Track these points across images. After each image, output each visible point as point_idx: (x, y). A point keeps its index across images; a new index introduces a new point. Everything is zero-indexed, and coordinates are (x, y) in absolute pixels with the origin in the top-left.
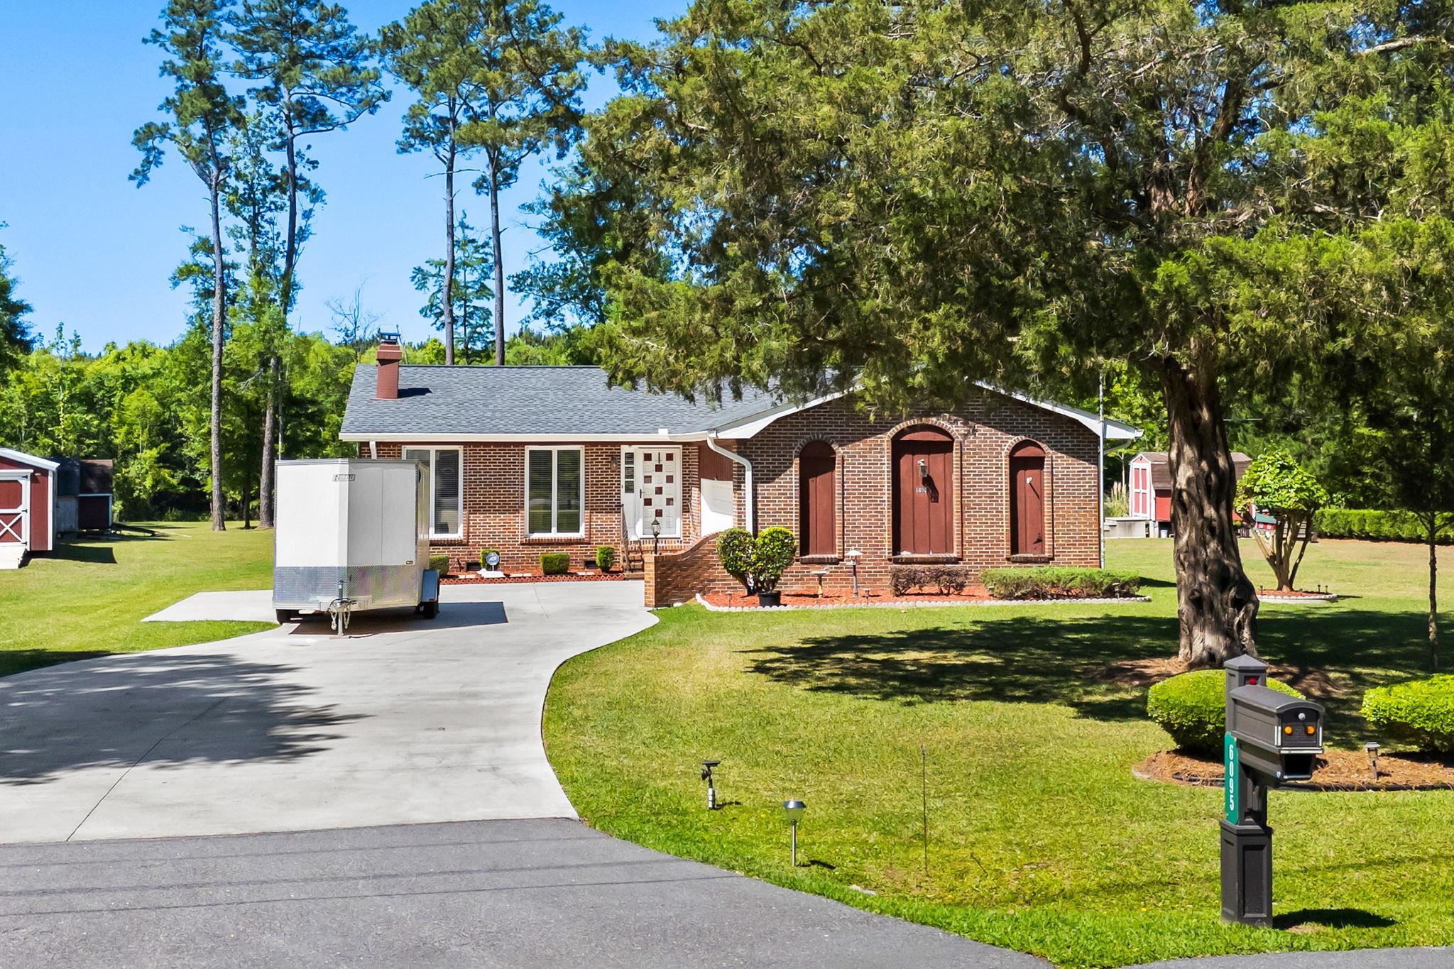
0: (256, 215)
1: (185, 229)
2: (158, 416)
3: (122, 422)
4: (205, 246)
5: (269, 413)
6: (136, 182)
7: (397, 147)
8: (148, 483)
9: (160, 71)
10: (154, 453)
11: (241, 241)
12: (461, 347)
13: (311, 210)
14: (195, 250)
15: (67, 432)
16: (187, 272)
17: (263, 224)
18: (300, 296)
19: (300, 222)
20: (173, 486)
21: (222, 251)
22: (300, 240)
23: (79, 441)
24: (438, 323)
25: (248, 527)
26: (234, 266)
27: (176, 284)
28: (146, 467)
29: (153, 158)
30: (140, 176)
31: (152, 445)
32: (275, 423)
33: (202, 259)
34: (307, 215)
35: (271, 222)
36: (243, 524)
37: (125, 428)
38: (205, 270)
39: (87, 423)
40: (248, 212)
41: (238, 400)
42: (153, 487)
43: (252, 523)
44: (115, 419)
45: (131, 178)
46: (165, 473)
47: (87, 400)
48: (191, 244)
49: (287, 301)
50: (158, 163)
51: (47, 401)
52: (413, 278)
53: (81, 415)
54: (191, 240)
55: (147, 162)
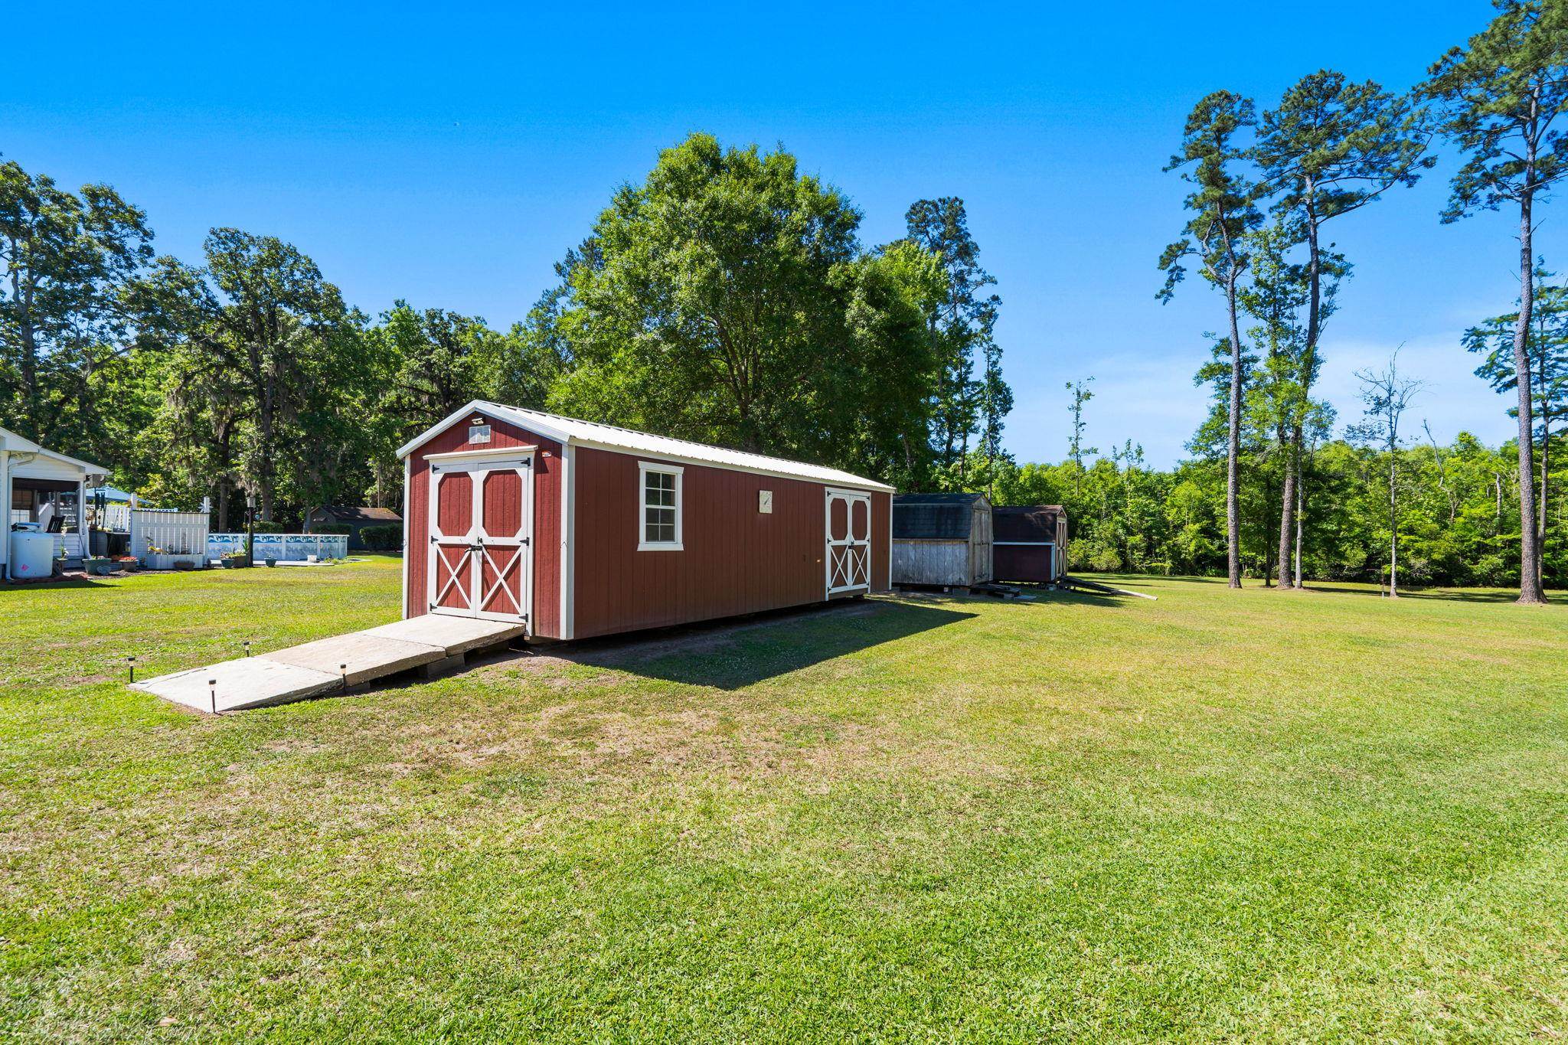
0: (1276, 316)
1: (1207, 335)
2: (1201, 501)
3: (1173, 506)
4: (1224, 346)
5: (1288, 482)
6: (1162, 299)
7: (1440, 218)
8: (1192, 548)
9: (1184, 205)
10: (1197, 526)
11: (1262, 339)
12: (1539, 405)
13: (1335, 286)
14: (1217, 351)
15: (1133, 512)
16: (1209, 373)
17: (1284, 320)
18: (1322, 370)
19: (1323, 300)
20: (1211, 551)
21: (1241, 349)
22: (1323, 318)
23: (1141, 518)
24: (1499, 385)
25: (1268, 585)
26: (1255, 360)
27: (1199, 383)
28: (1190, 536)
29: (1177, 275)
30: (1166, 294)
31: (1196, 520)
32: (1294, 497)
33: (1224, 359)
34: (1331, 291)
35: (1292, 317)
36: (1263, 582)
37: (1175, 510)
38: (1225, 370)
39: (1146, 506)
40: (1269, 311)
41: (1255, 471)
42: (1196, 551)
43: (1273, 582)
44: (1168, 503)
45: (1158, 297)
46: (1206, 541)
47: (1149, 491)
48: (1212, 346)
49: (1308, 377)
50: (1179, 278)
51: (1121, 492)
52: (1465, 341)
53: (1143, 500)
54: (1214, 343)
55: (1171, 281)
